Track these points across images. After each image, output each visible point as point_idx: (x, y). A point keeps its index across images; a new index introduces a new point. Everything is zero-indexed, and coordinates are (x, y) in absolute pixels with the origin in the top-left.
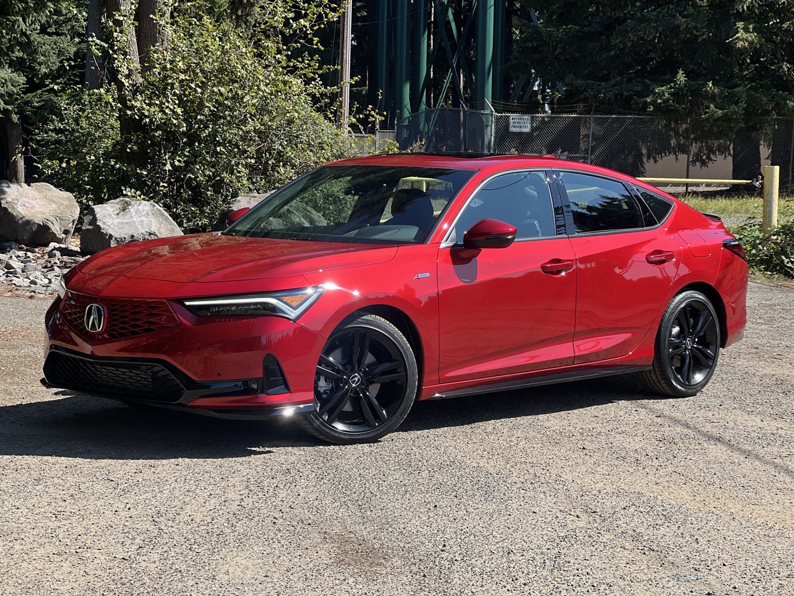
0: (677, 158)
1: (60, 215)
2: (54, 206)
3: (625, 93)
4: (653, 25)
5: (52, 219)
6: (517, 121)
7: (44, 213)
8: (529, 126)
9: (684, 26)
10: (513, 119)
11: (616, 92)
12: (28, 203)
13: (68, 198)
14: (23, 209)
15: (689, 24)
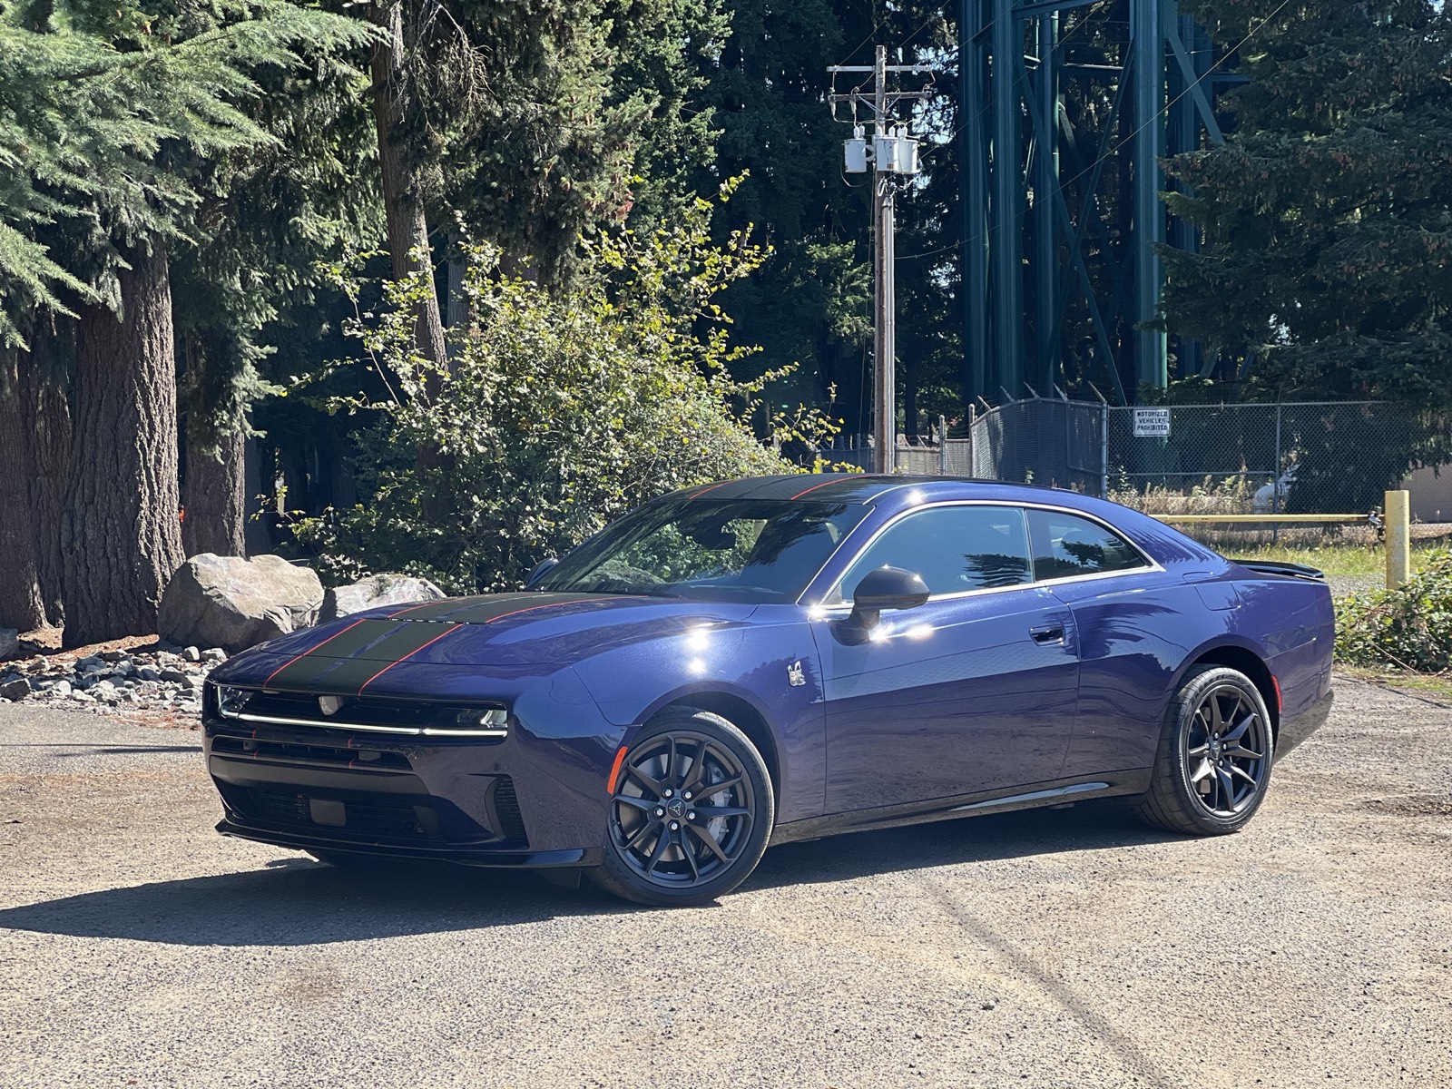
0: (1436, 472)
1: (290, 605)
2: (283, 590)
3: (1338, 364)
4: (1382, 244)
5: (281, 611)
6: (1148, 417)
7: (267, 603)
8: (1168, 425)
9: (1434, 246)
10: (1139, 414)
11: (1323, 362)
12: (243, 587)
13: (308, 578)
14: (235, 597)
15: (1444, 241)
